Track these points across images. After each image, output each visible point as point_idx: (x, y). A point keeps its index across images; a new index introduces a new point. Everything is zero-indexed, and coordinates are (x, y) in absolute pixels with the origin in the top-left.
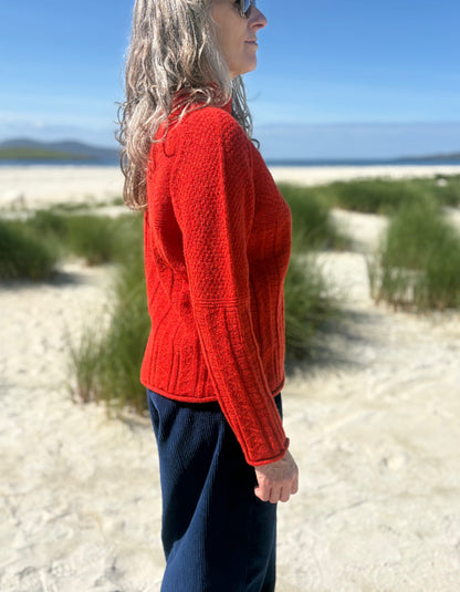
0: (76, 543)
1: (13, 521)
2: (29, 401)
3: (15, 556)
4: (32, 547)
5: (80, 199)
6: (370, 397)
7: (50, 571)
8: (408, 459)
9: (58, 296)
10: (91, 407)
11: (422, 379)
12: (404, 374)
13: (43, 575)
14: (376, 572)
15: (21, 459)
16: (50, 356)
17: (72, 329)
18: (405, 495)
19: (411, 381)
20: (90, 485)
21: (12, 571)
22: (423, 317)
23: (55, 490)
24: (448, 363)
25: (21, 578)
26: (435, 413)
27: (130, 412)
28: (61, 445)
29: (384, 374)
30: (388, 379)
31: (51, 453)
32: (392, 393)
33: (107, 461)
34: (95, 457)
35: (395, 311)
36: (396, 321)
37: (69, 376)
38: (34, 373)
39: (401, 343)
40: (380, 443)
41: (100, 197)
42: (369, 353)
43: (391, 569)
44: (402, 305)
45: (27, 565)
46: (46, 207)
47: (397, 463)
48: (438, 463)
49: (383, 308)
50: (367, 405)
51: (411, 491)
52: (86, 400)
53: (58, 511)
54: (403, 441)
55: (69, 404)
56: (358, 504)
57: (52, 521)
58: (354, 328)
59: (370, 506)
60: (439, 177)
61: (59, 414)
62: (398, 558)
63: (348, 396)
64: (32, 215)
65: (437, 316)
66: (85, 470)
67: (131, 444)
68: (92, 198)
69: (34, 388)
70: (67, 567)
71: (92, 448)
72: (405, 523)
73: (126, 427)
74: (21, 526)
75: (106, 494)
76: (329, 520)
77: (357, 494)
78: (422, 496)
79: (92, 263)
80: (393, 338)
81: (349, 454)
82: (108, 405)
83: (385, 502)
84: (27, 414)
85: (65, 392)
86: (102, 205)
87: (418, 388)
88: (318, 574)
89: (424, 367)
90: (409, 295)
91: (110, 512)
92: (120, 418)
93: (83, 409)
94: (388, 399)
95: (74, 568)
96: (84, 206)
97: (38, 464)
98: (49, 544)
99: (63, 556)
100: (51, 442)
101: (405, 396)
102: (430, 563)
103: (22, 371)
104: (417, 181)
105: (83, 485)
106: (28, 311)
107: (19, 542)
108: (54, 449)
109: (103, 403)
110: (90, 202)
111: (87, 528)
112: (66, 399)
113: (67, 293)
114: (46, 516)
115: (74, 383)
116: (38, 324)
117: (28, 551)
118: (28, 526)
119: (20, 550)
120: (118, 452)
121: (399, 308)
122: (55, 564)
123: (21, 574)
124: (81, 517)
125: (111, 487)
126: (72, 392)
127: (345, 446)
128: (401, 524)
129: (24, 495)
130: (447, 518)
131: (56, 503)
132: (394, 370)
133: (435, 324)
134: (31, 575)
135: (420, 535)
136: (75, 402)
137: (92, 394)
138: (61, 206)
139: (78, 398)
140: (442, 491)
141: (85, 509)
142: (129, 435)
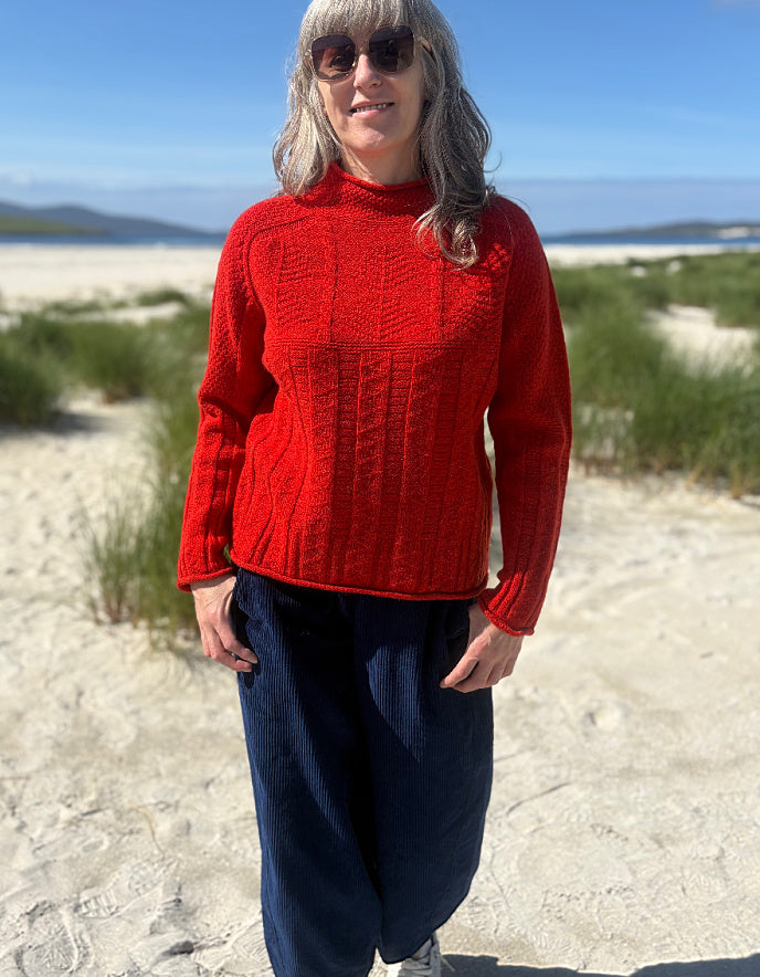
0: (114, 858)
1: (12, 823)
2: (26, 620)
3: (20, 884)
4: (45, 866)
5: (87, 296)
6: (558, 611)
7: (77, 908)
8: (627, 713)
9: (61, 450)
10: (125, 630)
11: (637, 583)
12: (609, 576)
13: (66, 917)
14: (595, 902)
15: (19, 716)
16: (54, 547)
17: (87, 502)
18: (628, 773)
19: (620, 586)
20: (130, 760)
21: (16, 910)
22: (630, 484)
23: (75, 770)
24: (674, 556)
25: (31, 922)
26: (662, 637)
27: (186, 638)
28: (80, 694)
29: (577, 575)
30: (585, 583)
31: (66, 707)
32: (593, 605)
33: (154, 719)
34: (136, 712)
35: (588, 474)
36: (589, 491)
37: (88, 580)
38: (31, 574)
39: (600, 526)
40: (581, 687)
41: (118, 292)
43: (618, 898)
44: (596, 465)
45: (40, 899)
46: (36, 309)
47: (610, 720)
48: (675, 718)
50: (555, 625)
51: (636, 766)
52: (116, 620)
53: (83, 806)
54: (616, 683)
55: (89, 626)
56: (554, 788)
57: (74, 823)
59: (575, 793)
60: (633, 263)
61: (76, 643)
62: (629, 880)
64: (16, 321)
65: (652, 481)
66: (121, 735)
67: (192, 689)
68: (107, 294)
69: (33, 600)
70: (103, 901)
71: (128, 698)
72: (632, 820)
73: (182, 664)
74: (25, 831)
75: (158, 775)
76: (512, 816)
77: (553, 771)
78: (655, 774)
79: (112, 398)
80: (587, 518)
81: (534, 706)
82: (151, 627)
83: (598, 785)
84: (24, 641)
85: (81, 606)
86: (121, 305)
87: (632, 597)
88: (504, 908)
89: (637, 563)
90: (608, 450)
91: (166, 807)
92: (171, 647)
93: (111, 634)
94: (587, 615)
95: (114, 901)
96: (92, 307)
97: (46, 724)
98: (71, 862)
99: (95, 882)
100: (64, 687)
101: (613, 610)
102: (679, 888)
103: (10, 572)
104: (599, 268)
105: (121, 760)
106: (17, 474)
107: (24, 860)
108: (72, 699)
109: (143, 624)
110: (103, 300)
111: (131, 832)
112: (84, 617)
113: (76, 445)
114: (65, 814)
115: (96, 591)
116: (33, 496)
117: (40, 873)
118: (37, 831)
119: (26, 873)
120: (171, 705)
121: (593, 470)
122: (84, 896)
123: (32, 915)
124: (120, 814)
125: (165, 763)
126: (92, 605)
128: (627, 822)
129: (28, 778)
130: (697, 810)
131: (78, 791)
132: (592, 570)
133: (649, 494)
134: (48, 916)
136: (98, 622)
137: (125, 611)
138: (58, 307)
139: (102, 615)
140: (685, 765)
141: (125, 802)
142: (188, 675)
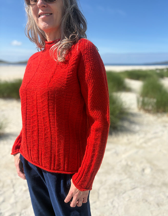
1: (12, 190)
3: (9, 207)
4: (16, 203)
6: (138, 144)
8: (152, 169)
11: (155, 138)
12: (149, 136)
18: (152, 186)
19: (151, 138)
24: (163, 131)
26: (160, 151)
29: (142, 135)
30: (144, 137)
32: (145, 142)
35: (146, 113)
39: (148, 124)
40: (141, 163)
42: (137, 128)
44: (148, 111)
47: (148, 171)
48: (163, 172)
49: (142, 112)
50: (137, 147)
54: (150, 162)
56: (134, 189)
58: (132, 119)
59: (139, 190)
63: (130, 143)
70: (27, 213)
74: (15, 193)
76: (124, 195)
77: (134, 184)
81: (131, 167)
83: (144, 189)
87: (154, 141)
94: (144, 145)
101: (150, 144)
117: (15, 205)
118: (17, 192)
119: (12, 205)
127: (129, 163)
128: (151, 199)
132: (146, 134)
133: (159, 117)
135: (158, 205)
